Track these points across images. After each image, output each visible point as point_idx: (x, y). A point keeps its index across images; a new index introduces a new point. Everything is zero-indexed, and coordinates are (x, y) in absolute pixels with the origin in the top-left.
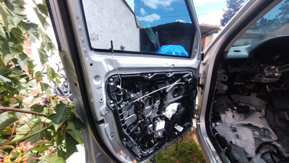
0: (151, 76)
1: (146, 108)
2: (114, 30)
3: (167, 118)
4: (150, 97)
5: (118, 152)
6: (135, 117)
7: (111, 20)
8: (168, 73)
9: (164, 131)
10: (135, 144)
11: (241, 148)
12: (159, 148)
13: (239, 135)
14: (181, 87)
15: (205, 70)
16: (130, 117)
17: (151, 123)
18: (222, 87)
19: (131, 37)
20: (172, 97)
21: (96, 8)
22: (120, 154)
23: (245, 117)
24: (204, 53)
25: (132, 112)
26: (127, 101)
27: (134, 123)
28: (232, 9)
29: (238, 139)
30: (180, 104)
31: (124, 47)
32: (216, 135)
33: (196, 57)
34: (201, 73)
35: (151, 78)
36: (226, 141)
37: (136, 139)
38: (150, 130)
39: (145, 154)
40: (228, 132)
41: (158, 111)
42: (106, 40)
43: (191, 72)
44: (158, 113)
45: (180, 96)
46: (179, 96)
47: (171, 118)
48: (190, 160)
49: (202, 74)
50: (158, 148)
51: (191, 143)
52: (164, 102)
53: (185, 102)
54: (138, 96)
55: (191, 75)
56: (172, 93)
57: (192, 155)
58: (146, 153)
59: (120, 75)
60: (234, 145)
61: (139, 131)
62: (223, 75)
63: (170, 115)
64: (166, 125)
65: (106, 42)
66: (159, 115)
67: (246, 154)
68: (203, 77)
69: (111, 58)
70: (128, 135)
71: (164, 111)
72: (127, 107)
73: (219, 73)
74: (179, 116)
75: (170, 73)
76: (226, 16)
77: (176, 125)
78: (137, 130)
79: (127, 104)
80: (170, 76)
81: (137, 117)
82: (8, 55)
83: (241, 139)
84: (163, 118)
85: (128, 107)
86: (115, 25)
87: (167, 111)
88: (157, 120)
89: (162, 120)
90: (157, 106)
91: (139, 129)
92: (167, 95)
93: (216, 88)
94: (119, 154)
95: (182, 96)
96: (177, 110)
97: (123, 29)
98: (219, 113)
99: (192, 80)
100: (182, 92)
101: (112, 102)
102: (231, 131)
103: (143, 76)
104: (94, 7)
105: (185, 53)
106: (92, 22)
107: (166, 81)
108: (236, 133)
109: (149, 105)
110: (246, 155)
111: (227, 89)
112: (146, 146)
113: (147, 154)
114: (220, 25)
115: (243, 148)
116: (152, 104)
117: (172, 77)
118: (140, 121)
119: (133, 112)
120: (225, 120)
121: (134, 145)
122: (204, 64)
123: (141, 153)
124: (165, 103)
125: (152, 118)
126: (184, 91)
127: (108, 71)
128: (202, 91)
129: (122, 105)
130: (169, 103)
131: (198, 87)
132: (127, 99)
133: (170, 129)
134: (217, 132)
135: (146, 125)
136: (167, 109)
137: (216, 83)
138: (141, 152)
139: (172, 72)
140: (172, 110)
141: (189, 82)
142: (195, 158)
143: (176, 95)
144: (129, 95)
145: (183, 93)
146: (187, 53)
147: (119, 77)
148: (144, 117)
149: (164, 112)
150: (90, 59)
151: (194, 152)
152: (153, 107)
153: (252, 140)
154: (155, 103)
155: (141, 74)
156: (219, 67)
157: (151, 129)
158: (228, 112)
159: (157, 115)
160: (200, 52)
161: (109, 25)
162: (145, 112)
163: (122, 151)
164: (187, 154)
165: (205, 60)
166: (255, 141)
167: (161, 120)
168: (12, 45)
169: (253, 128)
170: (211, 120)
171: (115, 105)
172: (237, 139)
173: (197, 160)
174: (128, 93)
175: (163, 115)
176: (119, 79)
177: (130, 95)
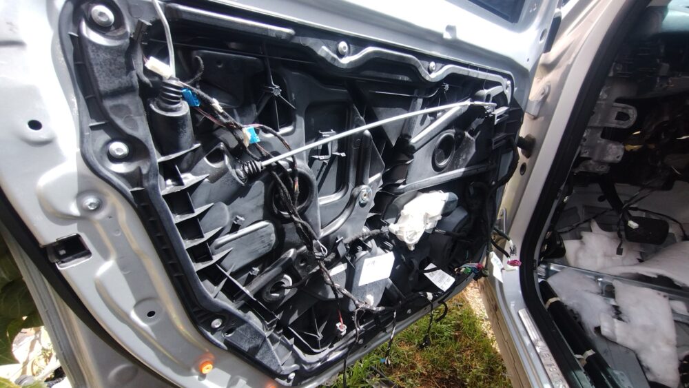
0: (349, 54)
1: (323, 200)
3: (404, 243)
4: (343, 155)
5: (194, 371)
6: (270, 234)
8: (426, 63)
9: (388, 287)
10: (270, 337)
11: (628, 350)
12: (365, 342)
13: (623, 308)
14: (467, 134)
15: (549, 87)
16: (241, 232)
17: (338, 260)
18: (604, 151)
20: (430, 166)
22: (203, 376)
23: (641, 253)
24: (563, 18)
25: (253, 211)
26: (223, 159)
27: (265, 260)
29: (620, 319)
30: (454, 196)
32: (552, 304)
34: (532, 100)
35: (351, 63)
36: (581, 324)
37: (278, 317)
38: (334, 289)
39: (310, 364)
40: (588, 296)
41: (372, 215)
43: (509, 82)
44: (371, 223)
45: (457, 168)
46: (454, 169)
47: (416, 245)
48: (451, 359)
49: (535, 104)
50: (361, 341)
51: (458, 310)
52: (399, 185)
53: (472, 191)
54: (282, 140)
55: (508, 92)
56: (431, 154)
57: (458, 344)
58: (318, 362)
60: (605, 338)
61: (287, 291)
62: (615, 104)
63: (416, 233)
64: (397, 267)
66: (376, 231)
67: (644, 369)
68: (536, 114)
70: (231, 306)
71: (394, 219)
72: (222, 186)
73: (605, 96)
74: (445, 240)
75: (432, 64)
77: (431, 266)
78: (277, 286)
79: (225, 171)
80: (432, 75)
81: (280, 233)
83: (629, 321)
84: (387, 243)
85: (230, 188)
87: (406, 217)
88: (365, 248)
89: (385, 248)
90: (368, 195)
91: (288, 280)
92: (412, 157)
93: (580, 153)
94: (197, 377)
95: (462, 170)
96: (439, 218)
98: (562, 236)
99: (506, 113)
100: (468, 153)
101: (119, 148)
102: (599, 294)
103: (308, 40)
107: (416, 98)
108: (612, 302)
109: (337, 190)
110: (644, 372)
111: (618, 160)
112: (320, 336)
113: (319, 364)
115: (634, 352)
116: (351, 185)
117: (438, 84)
118: (292, 252)
119: (260, 214)
120: (577, 258)
121: (264, 340)
123: (296, 363)
124: (402, 187)
125: (345, 241)
126: (473, 150)
128: (526, 160)
129: (195, 174)
130: (415, 188)
132: (222, 145)
133: (411, 279)
134: (554, 295)
135: (318, 268)
136: (404, 212)
137: (585, 135)
138: (298, 360)
139: (445, 62)
140: (422, 218)
141: (496, 121)
142: (468, 352)
143: (443, 164)
144: (232, 129)
145: (469, 157)
148: (307, 236)
149: (396, 222)
151: (466, 336)
152: (353, 199)
153: (667, 328)
154: (363, 184)
155: (301, 29)
156: (611, 74)
157: (337, 285)
158: (589, 233)
159: (366, 230)
160: (552, 9)
162: (316, 215)
163: (210, 366)
164: (446, 339)
166: (677, 332)
167: (379, 250)
169: (673, 290)
170: (541, 255)
171: (139, 169)
172: (615, 320)
173: (472, 360)
174: (226, 117)
175: (390, 234)
177: (241, 128)
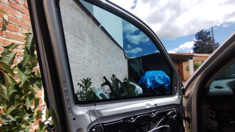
0: (134, 119)
2: (108, 62)
7: (106, 56)
8: (151, 114)
15: (188, 103)
18: (212, 123)
19: (121, 66)
21: (95, 50)
24: (185, 88)
28: (201, 40)
31: (115, 75)
33: (177, 93)
34: (185, 106)
35: (134, 121)
42: (102, 70)
43: (175, 108)
55: (175, 111)
59: (102, 123)
62: (209, 110)
65: (101, 72)
68: (187, 110)
69: (94, 109)
73: (205, 107)
75: (153, 113)
76: (196, 45)
80: (153, 116)
82: (12, 106)
86: (109, 59)
93: (205, 124)
97: (115, 61)
99: (176, 116)
103: (126, 121)
104: (94, 49)
105: (166, 77)
106: (92, 59)
107: (150, 122)
111: (217, 126)
114: (194, 52)
117: (155, 117)
122: (187, 97)
127: (90, 122)
128: (189, 124)
131: (184, 120)
137: (203, 118)
139: (155, 112)
141: (174, 119)
146: (168, 77)
147: (101, 126)
150: (73, 114)
155: (124, 119)
156: (203, 102)
160: (181, 88)
161: (104, 60)
165: (187, 94)
168: (18, 97)
176: (101, 129)
